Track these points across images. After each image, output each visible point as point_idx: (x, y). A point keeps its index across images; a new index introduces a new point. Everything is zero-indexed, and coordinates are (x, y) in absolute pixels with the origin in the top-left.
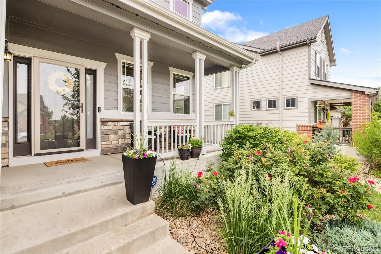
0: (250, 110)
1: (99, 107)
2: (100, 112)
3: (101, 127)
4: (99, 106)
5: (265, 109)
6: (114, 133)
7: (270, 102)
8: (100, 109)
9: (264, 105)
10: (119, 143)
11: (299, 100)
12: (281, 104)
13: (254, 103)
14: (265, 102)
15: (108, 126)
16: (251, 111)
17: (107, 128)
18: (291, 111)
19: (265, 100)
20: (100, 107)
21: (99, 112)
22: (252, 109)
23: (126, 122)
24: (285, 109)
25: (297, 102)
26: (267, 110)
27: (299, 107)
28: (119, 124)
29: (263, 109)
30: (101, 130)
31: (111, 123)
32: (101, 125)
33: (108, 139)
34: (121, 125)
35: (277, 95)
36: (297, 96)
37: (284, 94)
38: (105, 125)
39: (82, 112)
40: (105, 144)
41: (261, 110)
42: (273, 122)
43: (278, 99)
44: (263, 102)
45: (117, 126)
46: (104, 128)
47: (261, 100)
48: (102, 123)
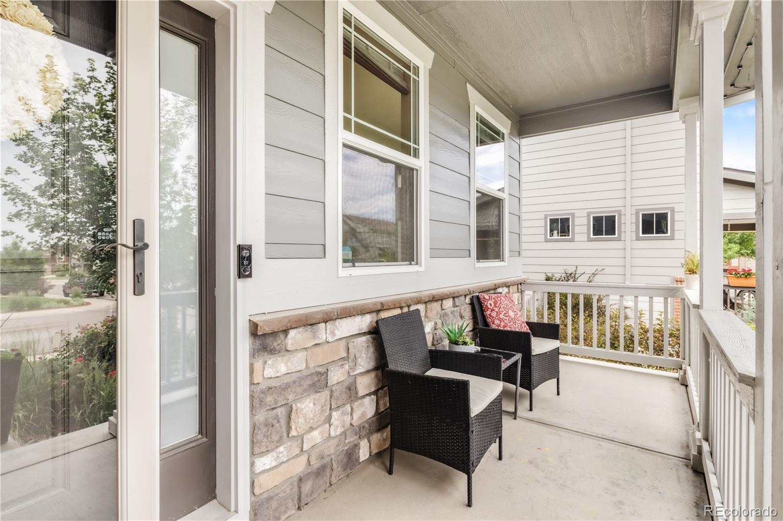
0: (542, 238)
1: (240, 248)
2: (250, 276)
3: (251, 365)
4: (240, 242)
5: (584, 237)
6: (313, 385)
7: (598, 221)
8: (249, 259)
9: (581, 227)
10: (333, 433)
11: (677, 217)
12: (629, 225)
13: (553, 221)
14: (584, 221)
15: (288, 355)
16: (547, 241)
17: (283, 369)
18: (654, 244)
19: (586, 215)
20: (249, 248)
21: (240, 275)
22: (549, 237)
23: (358, 319)
24: (638, 239)
25: (673, 221)
26: (590, 240)
27: (677, 235)
28: (333, 333)
29: (577, 237)
30: (252, 383)
31: (299, 336)
32: (254, 354)
33: (284, 429)
34: (339, 334)
35: (620, 203)
36: (674, 208)
37: (637, 201)
38: (272, 352)
39: (139, 287)
40: (274, 464)
41: (572, 240)
42: (608, 270)
43: (620, 215)
44: (577, 221)
45: (326, 347)
46: (269, 372)
47: (573, 215)
48: (258, 342)
